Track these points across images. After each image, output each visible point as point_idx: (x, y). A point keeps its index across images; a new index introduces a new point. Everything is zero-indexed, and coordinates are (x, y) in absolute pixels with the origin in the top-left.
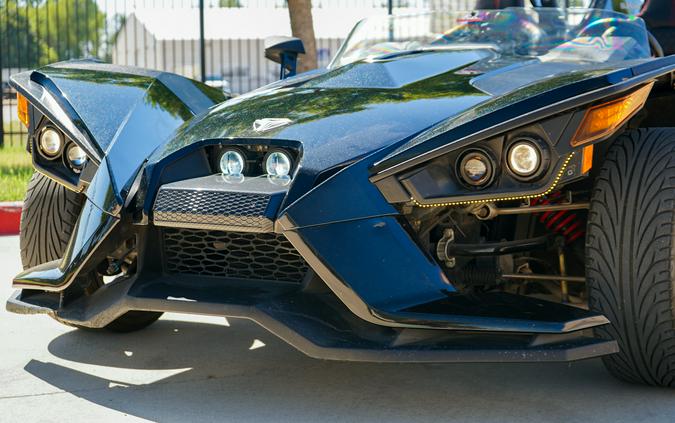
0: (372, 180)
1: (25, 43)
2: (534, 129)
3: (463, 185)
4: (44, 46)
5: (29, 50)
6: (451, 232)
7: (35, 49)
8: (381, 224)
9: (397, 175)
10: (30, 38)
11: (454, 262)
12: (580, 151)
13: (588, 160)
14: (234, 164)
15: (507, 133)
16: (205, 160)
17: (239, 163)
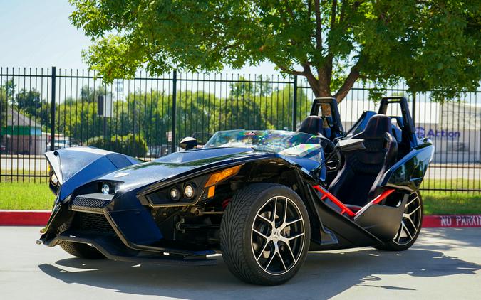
0: (137, 197)
1: (256, 121)
2: (194, 181)
3: (171, 200)
4: (268, 123)
6: (183, 220)
8: (138, 213)
9: (145, 195)
10: (259, 117)
11: (184, 231)
12: (207, 189)
13: (211, 193)
14: (106, 190)
15: (185, 181)
16: (97, 186)
17: (108, 189)
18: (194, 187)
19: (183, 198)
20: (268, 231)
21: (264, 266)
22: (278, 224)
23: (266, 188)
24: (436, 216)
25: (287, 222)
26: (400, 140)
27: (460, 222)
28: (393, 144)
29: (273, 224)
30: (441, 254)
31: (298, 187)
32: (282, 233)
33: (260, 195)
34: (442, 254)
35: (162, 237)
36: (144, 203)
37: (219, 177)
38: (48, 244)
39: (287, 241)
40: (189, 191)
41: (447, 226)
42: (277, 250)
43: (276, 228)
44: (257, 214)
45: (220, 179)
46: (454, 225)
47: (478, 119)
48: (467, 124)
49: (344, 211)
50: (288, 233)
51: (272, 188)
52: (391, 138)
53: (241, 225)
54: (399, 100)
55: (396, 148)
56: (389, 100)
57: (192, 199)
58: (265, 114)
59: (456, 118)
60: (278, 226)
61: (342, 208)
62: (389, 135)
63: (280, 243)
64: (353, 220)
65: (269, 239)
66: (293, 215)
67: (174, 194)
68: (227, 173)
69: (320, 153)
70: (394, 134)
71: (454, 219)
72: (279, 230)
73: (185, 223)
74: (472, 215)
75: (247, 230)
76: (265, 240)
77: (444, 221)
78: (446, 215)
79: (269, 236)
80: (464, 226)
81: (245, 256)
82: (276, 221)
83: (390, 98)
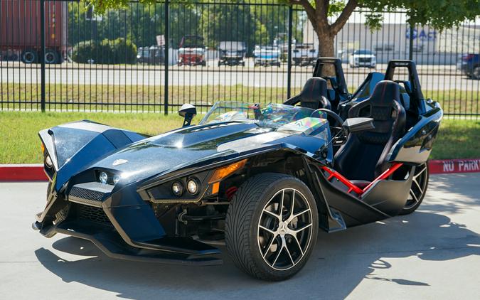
0: (138, 191)
1: (246, 21)
2: (196, 176)
3: (174, 195)
4: (259, 23)
5: (249, 26)
7: (253, 25)
8: (139, 208)
9: (146, 190)
10: (250, 17)
11: (186, 222)
12: (211, 186)
13: (216, 189)
14: (104, 178)
15: (187, 176)
16: (95, 175)
17: (106, 177)
18: (198, 182)
19: (185, 193)
20: (274, 224)
21: (271, 262)
22: (285, 218)
23: (273, 182)
24: (438, 161)
25: (294, 214)
26: (408, 106)
27: (463, 167)
28: (401, 114)
29: (280, 217)
30: (447, 220)
31: (305, 172)
32: (289, 226)
33: (267, 190)
34: (449, 220)
35: (165, 234)
36: (145, 198)
37: (224, 173)
38: (44, 234)
39: (294, 233)
40: (192, 186)
41: (450, 172)
42: (284, 244)
43: (283, 221)
44: (264, 210)
45: (225, 175)
46: (456, 170)
47: (477, 41)
48: (465, 47)
49: (351, 189)
50: (296, 224)
51: (279, 181)
52: (400, 107)
53: (247, 223)
54: (407, 64)
55: (404, 118)
56: (397, 64)
57: (195, 196)
58: (255, 13)
59: (455, 40)
60: (285, 219)
61: (349, 186)
62: (397, 103)
63: (286, 236)
64: (361, 198)
65: (275, 234)
66: (301, 206)
67: (176, 189)
68: (233, 168)
69: (326, 129)
70: (402, 103)
71: (456, 164)
72: (286, 222)
73: (187, 214)
74: (475, 159)
75: (253, 228)
76: (272, 235)
77: (446, 167)
78: (448, 159)
79: (275, 230)
80: (467, 171)
81: (251, 254)
82: (284, 213)
83: (397, 62)
